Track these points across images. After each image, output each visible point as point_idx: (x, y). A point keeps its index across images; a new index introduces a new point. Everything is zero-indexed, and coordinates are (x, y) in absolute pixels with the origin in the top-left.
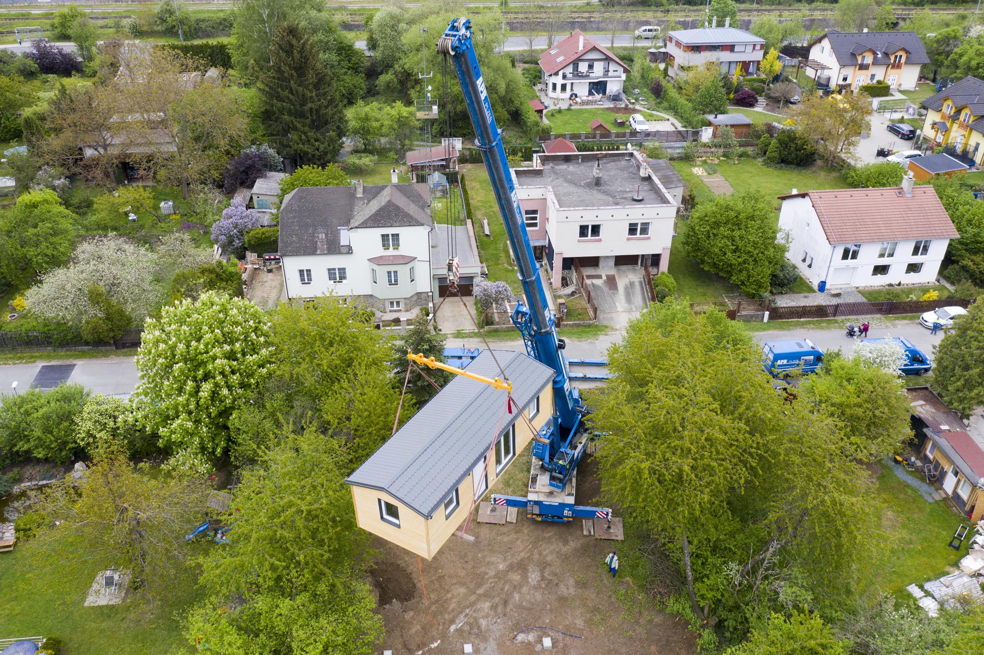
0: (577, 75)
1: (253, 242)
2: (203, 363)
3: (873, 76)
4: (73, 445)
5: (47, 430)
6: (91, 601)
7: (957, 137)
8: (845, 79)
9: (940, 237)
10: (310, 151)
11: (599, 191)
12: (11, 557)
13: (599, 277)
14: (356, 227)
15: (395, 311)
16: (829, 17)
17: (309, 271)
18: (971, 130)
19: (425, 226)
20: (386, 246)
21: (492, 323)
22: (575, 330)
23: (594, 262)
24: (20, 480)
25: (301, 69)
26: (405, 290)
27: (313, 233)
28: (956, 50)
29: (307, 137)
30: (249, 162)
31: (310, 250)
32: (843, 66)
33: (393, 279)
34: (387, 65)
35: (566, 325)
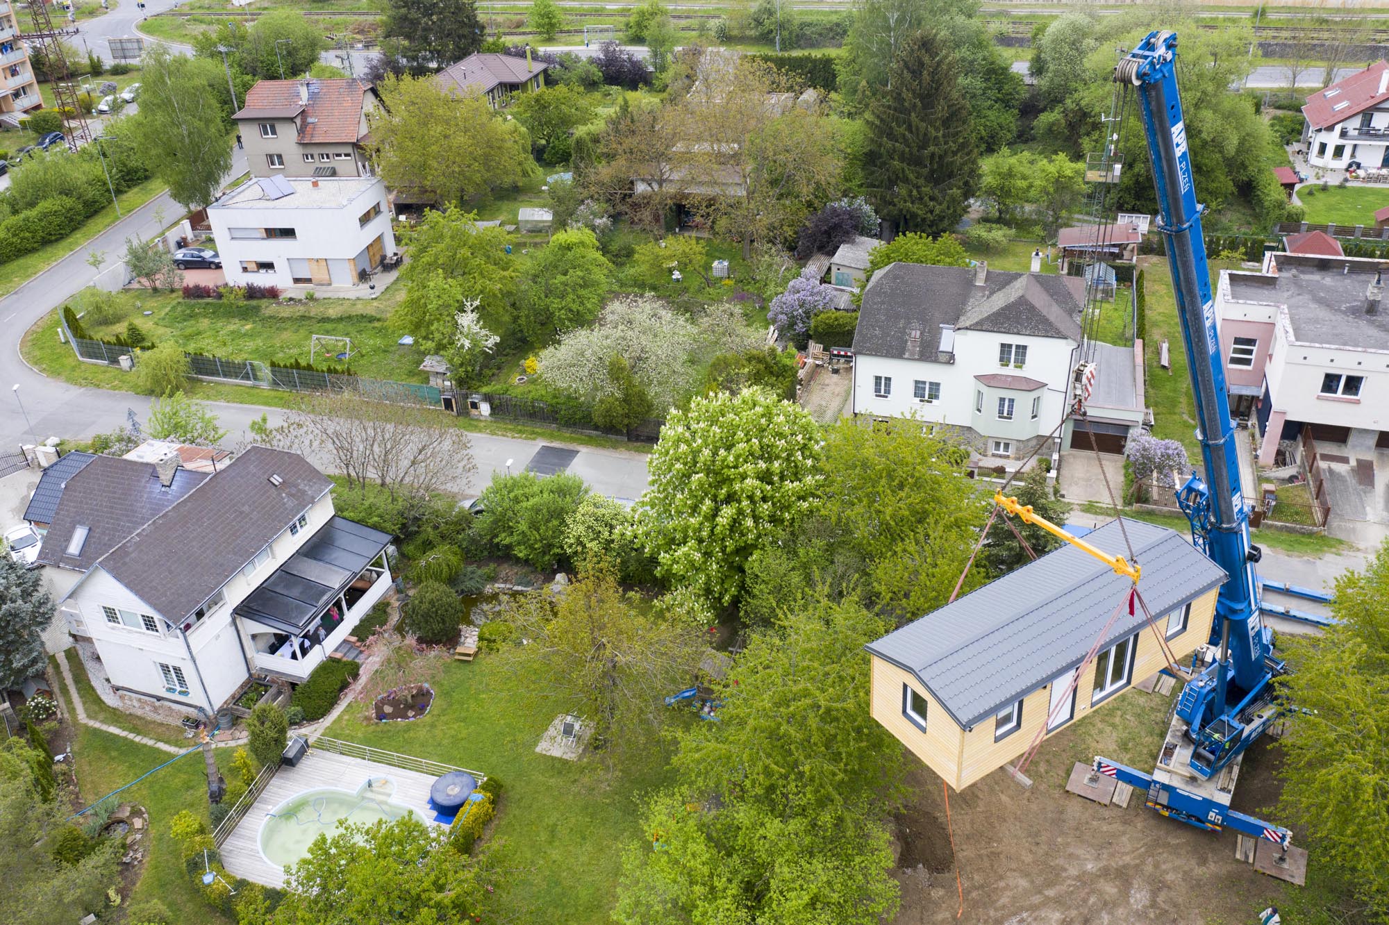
0: (1367, 132)
1: (820, 329)
2: (728, 480)
4: (559, 551)
5: (534, 526)
6: (543, 747)
10: (920, 212)
11: (1372, 323)
12: (469, 668)
13: (1345, 460)
14: (967, 328)
15: (1000, 456)
17: (888, 380)
19: (1070, 341)
20: (1004, 360)
21: (1146, 501)
22: (1284, 536)
23: (1339, 435)
24: (493, 579)
25: (928, 98)
26: (1021, 428)
27: (904, 328)
29: (919, 192)
30: (836, 220)
31: (896, 352)
33: (1006, 411)
34: (1054, 99)
35: (1270, 527)
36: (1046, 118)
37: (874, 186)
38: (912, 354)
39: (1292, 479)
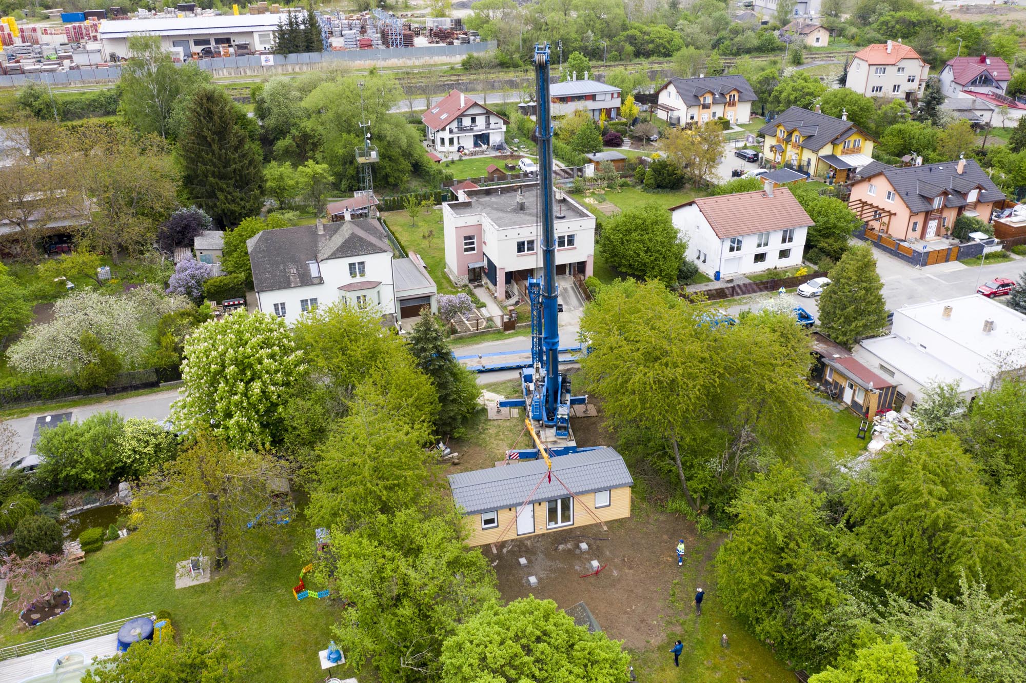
0: (462, 129)
1: (212, 291)
3: (714, 114)
4: (120, 464)
5: (95, 451)
7: (791, 154)
8: (692, 118)
9: (800, 226)
10: (236, 209)
12: (85, 566)
14: (325, 260)
16: (666, 68)
17: (283, 304)
18: (802, 148)
19: (387, 253)
21: (456, 332)
27: (285, 269)
28: (776, 88)
29: (232, 196)
32: (689, 106)
35: (520, 327)
36: (281, 144)
37: (198, 198)
38: (296, 283)
39: (517, 303)
